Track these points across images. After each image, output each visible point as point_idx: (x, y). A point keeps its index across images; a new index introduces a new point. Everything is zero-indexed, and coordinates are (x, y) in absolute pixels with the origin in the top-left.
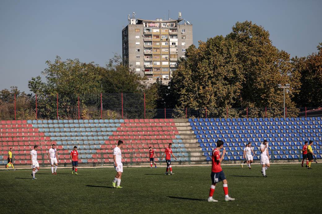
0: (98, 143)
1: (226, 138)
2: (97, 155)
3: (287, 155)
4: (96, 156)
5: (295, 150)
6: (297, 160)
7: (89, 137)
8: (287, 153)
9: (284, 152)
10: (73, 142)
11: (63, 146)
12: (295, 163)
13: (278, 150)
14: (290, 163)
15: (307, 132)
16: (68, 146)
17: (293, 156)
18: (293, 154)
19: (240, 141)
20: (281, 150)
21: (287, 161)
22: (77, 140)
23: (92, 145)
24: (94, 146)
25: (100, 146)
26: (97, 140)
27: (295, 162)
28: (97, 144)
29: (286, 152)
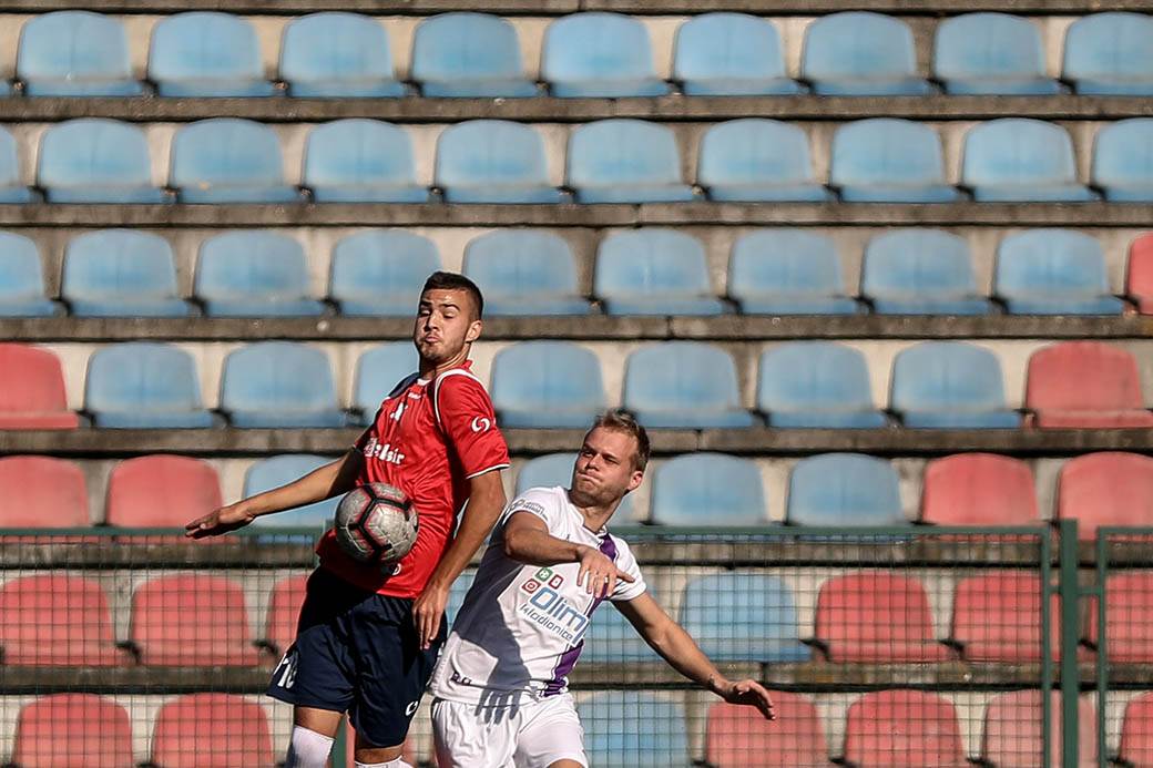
0: (946, 297)
2: (939, 590)
4: (918, 605)
7: (715, 136)
10: (315, 249)
11: (73, 360)
16: (208, 360)
22: (438, 207)
23: (811, 330)
24: (859, 368)
25: (1013, 360)
26: (918, 217)
28: (925, 327)
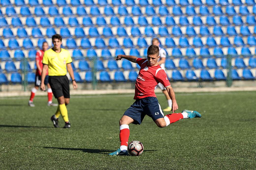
1: (43, 26)
3: (197, 68)
5: (216, 57)
6: (223, 83)
8: (198, 65)
9: (191, 62)
12: (216, 90)
13: (175, 57)
14: (205, 90)
15: (244, 12)
17: (212, 72)
18: (211, 68)
19: (79, 33)
20: (180, 56)
21: (195, 84)
27: (218, 87)
29: (194, 63)
